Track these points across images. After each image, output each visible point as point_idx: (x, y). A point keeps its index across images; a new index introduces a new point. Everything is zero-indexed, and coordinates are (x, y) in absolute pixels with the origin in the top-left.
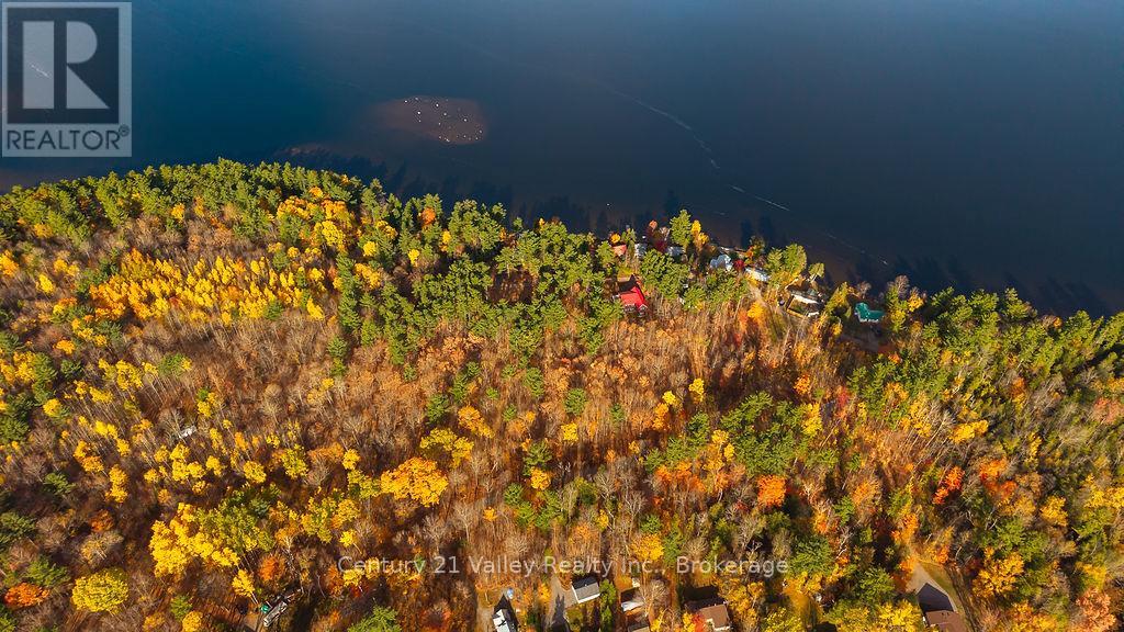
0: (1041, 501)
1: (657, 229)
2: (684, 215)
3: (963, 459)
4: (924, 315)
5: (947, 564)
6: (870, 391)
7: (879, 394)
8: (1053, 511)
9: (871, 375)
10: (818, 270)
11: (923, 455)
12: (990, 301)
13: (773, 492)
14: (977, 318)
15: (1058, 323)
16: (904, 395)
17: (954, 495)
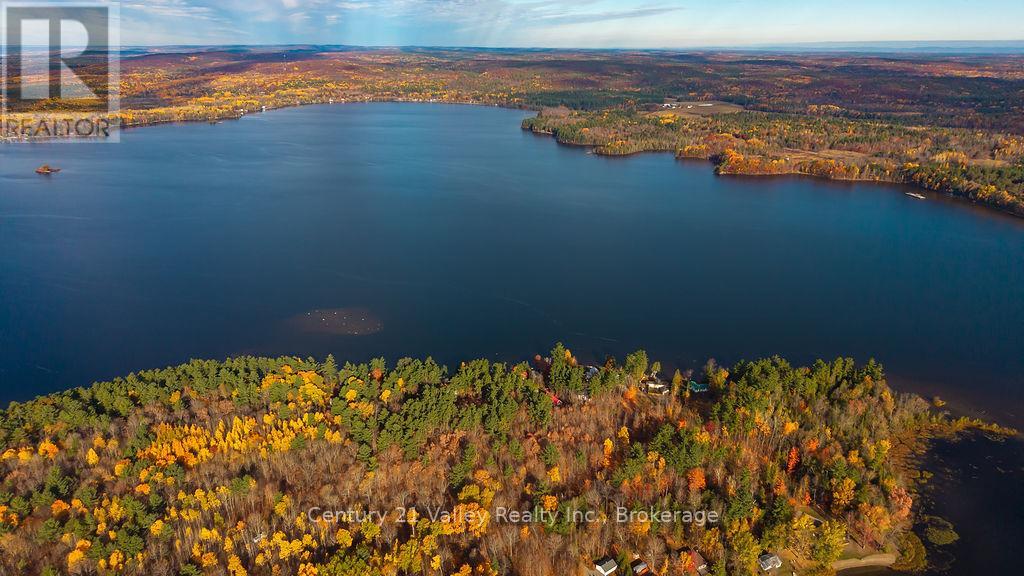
0: (846, 455)
1: (542, 359)
2: (560, 347)
3: (795, 442)
4: (733, 377)
5: (811, 505)
6: (727, 416)
7: (733, 416)
8: (854, 458)
9: (724, 408)
10: (657, 368)
11: (771, 448)
12: (767, 363)
13: (698, 480)
14: (765, 372)
15: (808, 371)
16: (748, 413)
17: (798, 465)
